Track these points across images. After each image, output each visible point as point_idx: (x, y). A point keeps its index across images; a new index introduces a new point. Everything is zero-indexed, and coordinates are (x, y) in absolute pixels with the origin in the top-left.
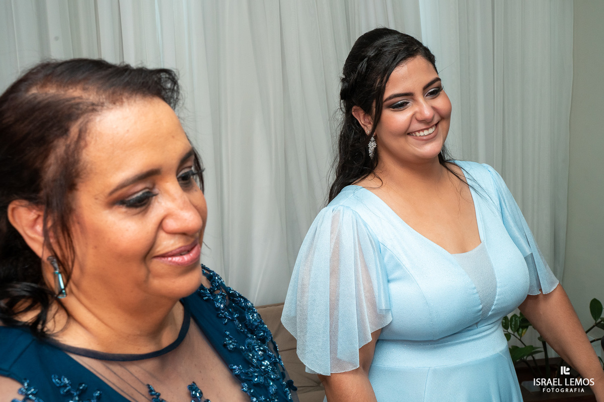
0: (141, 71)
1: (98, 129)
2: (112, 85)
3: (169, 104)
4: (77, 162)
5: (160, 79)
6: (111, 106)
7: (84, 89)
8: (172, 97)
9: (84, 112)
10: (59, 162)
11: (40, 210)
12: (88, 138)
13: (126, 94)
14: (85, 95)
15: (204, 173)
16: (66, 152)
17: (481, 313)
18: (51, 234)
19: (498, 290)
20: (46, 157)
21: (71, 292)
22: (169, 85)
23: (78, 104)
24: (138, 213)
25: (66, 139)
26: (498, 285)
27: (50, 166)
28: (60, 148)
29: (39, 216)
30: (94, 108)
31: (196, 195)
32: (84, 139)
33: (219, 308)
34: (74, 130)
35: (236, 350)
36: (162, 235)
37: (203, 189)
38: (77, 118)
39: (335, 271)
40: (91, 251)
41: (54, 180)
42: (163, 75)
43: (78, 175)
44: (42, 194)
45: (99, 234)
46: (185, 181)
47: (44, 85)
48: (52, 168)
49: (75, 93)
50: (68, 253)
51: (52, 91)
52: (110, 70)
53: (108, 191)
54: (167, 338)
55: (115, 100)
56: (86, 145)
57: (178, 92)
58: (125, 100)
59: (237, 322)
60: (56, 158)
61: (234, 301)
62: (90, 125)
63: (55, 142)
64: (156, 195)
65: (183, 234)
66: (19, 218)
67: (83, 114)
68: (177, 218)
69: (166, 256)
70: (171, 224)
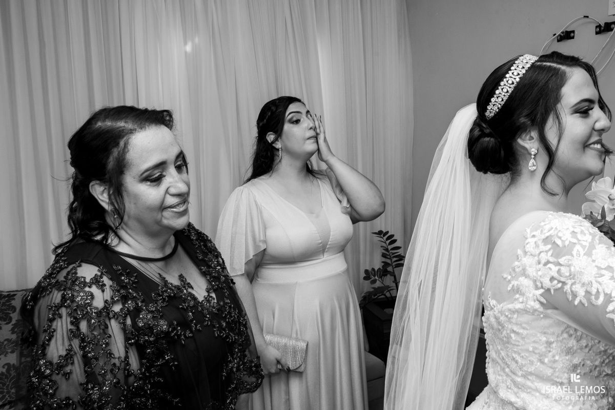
0: (146, 111)
1: (134, 142)
2: (139, 120)
3: (168, 128)
4: (124, 159)
5: (163, 115)
6: (140, 130)
7: (126, 122)
8: (169, 124)
9: (127, 134)
10: (115, 159)
11: (106, 185)
12: (129, 147)
13: (147, 124)
14: (126, 125)
15: (188, 165)
16: (118, 154)
17: (321, 245)
18: (113, 197)
19: (332, 233)
20: (108, 158)
21: (122, 228)
22: (168, 118)
23: (123, 130)
24: (156, 185)
25: (118, 148)
26: (332, 230)
27: (110, 162)
28: (115, 152)
29: (105, 189)
30: (131, 132)
31: (184, 175)
32: (127, 147)
33: (193, 240)
34: (122, 143)
35: (203, 260)
36: (168, 196)
37: (187, 172)
38: (123, 137)
39: (235, 222)
40: (133, 206)
41: (113, 170)
42: (165, 113)
43: (124, 166)
44: (107, 176)
45: (136, 197)
46: (179, 168)
47: (104, 121)
48: (111, 163)
49: (121, 124)
50: (121, 206)
51: (109, 124)
52: (138, 112)
53: (140, 173)
54: (168, 251)
55: (142, 128)
56: (128, 151)
57: (173, 122)
58: (147, 127)
59: (203, 247)
60: (113, 158)
61: (201, 236)
62: (130, 140)
63: (113, 150)
64: (164, 176)
65: (178, 195)
66: (95, 190)
67: (126, 135)
68: (175, 187)
69: (171, 207)
70: (172, 191)
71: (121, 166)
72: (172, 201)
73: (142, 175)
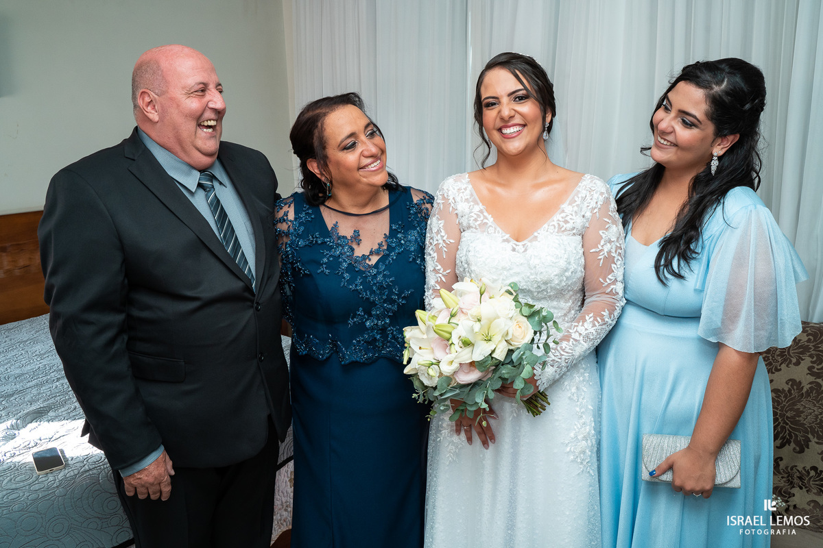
5: (349, 97)
6: (331, 112)
7: (321, 109)
11: (316, 161)
12: (325, 126)
16: (319, 134)
20: (313, 139)
22: (355, 98)
23: (320, 114)
24: (352, 151)
25: (317, 129)
28: (316, 134)
29: (316, 164)
30: (325, 114)
34: (319, 125)
36: (362, 158)
41: (318, 147)
42: (351, 95)
44: (316, 154)
46: (371, 135)
48: (316, 142)
49: (318, 111)
55: (333, 110)
56: (325, 129)
58: (336, 108)
60: (316, 138)
62: (325, 121)
63: (315, 131)
64: (357, 142)
65: (371, 156)
66: (312, 166)
67: (321, 118)
68: (368, 150)
70: (366, 153)
71: (323, 145)
72: (366, 161)
73: (339, 146)
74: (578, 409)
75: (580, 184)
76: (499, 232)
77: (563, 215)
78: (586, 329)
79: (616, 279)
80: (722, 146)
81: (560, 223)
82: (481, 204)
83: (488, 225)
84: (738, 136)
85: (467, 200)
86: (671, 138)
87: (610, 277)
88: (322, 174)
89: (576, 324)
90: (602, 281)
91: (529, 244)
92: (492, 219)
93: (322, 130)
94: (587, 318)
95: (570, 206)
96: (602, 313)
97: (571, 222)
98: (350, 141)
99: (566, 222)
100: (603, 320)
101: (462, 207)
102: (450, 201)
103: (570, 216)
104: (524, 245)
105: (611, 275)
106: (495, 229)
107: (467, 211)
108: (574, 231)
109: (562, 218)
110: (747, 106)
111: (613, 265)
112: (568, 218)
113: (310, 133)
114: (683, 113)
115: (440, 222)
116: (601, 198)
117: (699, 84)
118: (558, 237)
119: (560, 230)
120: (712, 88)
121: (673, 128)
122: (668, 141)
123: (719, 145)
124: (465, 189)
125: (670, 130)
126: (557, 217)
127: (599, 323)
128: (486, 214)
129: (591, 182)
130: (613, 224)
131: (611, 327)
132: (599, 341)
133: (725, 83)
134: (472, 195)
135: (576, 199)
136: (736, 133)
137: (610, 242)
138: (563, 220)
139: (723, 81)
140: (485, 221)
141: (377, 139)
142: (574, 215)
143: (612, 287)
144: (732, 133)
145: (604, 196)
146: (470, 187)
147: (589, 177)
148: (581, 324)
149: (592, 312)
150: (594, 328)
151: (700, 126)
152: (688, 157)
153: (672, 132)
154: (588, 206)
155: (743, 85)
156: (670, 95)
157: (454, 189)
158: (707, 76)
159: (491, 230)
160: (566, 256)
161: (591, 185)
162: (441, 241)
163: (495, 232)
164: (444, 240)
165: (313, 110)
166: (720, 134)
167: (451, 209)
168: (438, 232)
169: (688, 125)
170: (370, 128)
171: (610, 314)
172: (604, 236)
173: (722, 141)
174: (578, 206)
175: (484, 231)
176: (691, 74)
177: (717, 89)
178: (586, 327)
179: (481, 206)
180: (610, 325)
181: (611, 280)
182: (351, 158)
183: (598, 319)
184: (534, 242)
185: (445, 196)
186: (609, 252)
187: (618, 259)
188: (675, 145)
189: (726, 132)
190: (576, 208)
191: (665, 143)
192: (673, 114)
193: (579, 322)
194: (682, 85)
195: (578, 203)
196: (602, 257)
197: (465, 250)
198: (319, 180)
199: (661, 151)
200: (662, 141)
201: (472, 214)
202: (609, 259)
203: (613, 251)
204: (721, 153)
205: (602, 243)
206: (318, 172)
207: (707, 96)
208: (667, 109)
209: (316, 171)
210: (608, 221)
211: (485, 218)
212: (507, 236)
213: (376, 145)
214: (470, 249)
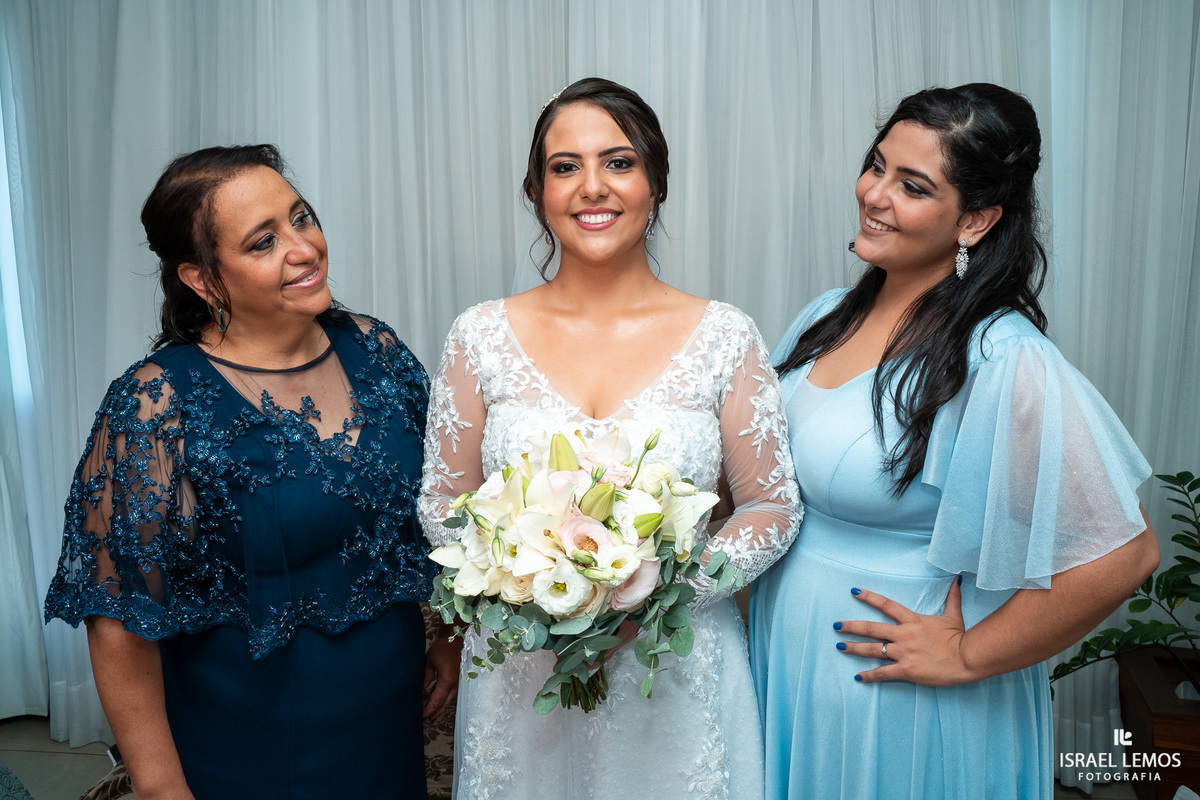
1: (222, 198)
2: (225, 164)
3: (275, 169)
4: (213, 225)
5: (264, 152)
6: (228, 179)
7: (206, 172)
8: (276, 165)
9: (210, 188)
10: (201, 227)
11: (199, 269)
12: (216, 206)
13: (236, 168)
14: (208, 176)
16: (203, 220)
18: (209, 283)
20: (191, 227)
22: (272, 156)
23: (204, 183)
24: (266, 254)
25: (201, 210)
27: (196, 233)
28: (199, 218)
29: (199, 273)
30: (216, 183)
32: (214, 207)
34: (205, 202)
36: (287, 266)
38: (205, 193)
41: (202, 242)
42: (265, 149)
43: (216, 235)
44: (197, 256)
45: (240, 277)
46: (300, 223)
47: (179, 176)
48: (198, 236)
49: (201, 175)
51: (185, 178)
52: (223, 153)
53: (240, 242)
55: (230, 176)
56: (216, 212)
57: (281, 161)
58: (236, 173)
59: (384, 364)
60: (198, 226)
62: (215, 196)
63: (195, 214)
64: (276, 237)
65: (304, 263)
66: (188, 277)
67: (208, 189)
68: (295, 253)
69: (296, 281)
70: (293, 258)
71: (212, 238)
72: (294, 272)
73: (243, 243)
74: (707, 715)
75: (703, 320)
76: (560, 403)
77: (679, 372)
78: (738, 552)
79: (784, 476)
80: (973, 230)
81: (674, 386)
82: (525, 356)
83: (542, 393)
84: (1000, 209)
85: (498, 349)
86: (887, 218)
87: (774, 473)
88: (208, 292)
89: (722, 539)
90: (762, 482)
91: (617, 423)
92: (547, 381)
93: (211, 212)
94: (742, 532)
95: (688, 357)
96: (768, 529)
97: (693, 383)
98: (263, 234)
99: (685, 384)
100: (768, 541)
101: (489, 362)
102: (467, 352)
103: (691, 375)
104: (607, 425)
105: (776, 469)
106: (554, 398)
107: (497, 368)
108: (699, 401)
109: (676, 377)
110: (1011, 158)
111: (777, 453)
112: (686, 378)
113: (186, 217)
114: (905, 172)
115: (448, 389)
116: (744, 342)
117: (927, 122)
118: (671, 413)
119: (675, 399)
120: (949, 128)
121: (890, 200)
122: (883, 224)
123: (968, 227)
124: (496, 329)
125: (884, 204)
126: (669, 376)
127: (760, 544)
128: (535, 373)
129: (723, 315)
130: (768, 384)
131: (779, 556)
132: (755, 576)
133: (971, 118)
134: (507, 339)
135: (699, 343)
136: (995, 204)
137: (769, 414)
138: (679, 380)
139: (967, 116)
140: (535, 385)
141: (312, 232)
142: (696, 372)
143: (780, 489)
144: (989, 204)
145: (748, 337)
146: (505, 325)
147: (717, 307)
148: (730, 540)
149: (749, 524)
150: (753, 552)
151: (934, 192)
152: (918, 248)
153: (887, 209)
154: (725, 357)
155: (1001, 121)
156: (881, 146)
157: (475, 330)
158: (940, 109)
159: (546, 401)
160: (684, 447)
161: (724, 321)
162: (449, 424)
163: (553, 406)
164: (454, 423)
165: (190, 173)
166: (969, 207)
167: (467, 366)
168: (445, 406)
169: (912, 191)
170: (299, 210)
171: (781, 533)
172: (757, 406)
173: (974, 222)
174: (703, 357)
175: (534, 404)
176: (914, 109)
177: (958, 129)
178: (738, 547)
179: (526, 360)
180: (779, 551)
181: (775, 478)
182: (265, 267)
183: (760, 537)
184: (627, 421)
185: (460, 343)
186: (770, 432)
187: (783, 442)
188: (895, 229)
189: (979, 203)
190: (699, 362)
191: (879, 227)
192: (888, 176)
193: (727, 537)
194: (901, 129)
195: (704, 350)
196: (759, 441)
197: (500, 439)
198: (203, 302)
199: (871, 240)
200: (874, 225)
201: (511, 375)
202: (771, 443)
203: (775, 428)
204: (974, 240)
205: (757, 418)
206: (202, 288)
207: (944, 142)
208: (878, 170)
209: (196, 285)
210: (759, 378)
211: (534, 379)
212: (576, 410)
213: (311, 244)
214: (510, 437)
